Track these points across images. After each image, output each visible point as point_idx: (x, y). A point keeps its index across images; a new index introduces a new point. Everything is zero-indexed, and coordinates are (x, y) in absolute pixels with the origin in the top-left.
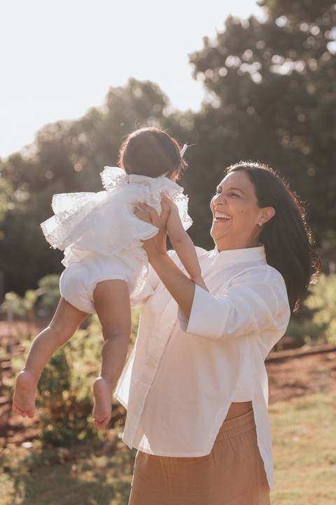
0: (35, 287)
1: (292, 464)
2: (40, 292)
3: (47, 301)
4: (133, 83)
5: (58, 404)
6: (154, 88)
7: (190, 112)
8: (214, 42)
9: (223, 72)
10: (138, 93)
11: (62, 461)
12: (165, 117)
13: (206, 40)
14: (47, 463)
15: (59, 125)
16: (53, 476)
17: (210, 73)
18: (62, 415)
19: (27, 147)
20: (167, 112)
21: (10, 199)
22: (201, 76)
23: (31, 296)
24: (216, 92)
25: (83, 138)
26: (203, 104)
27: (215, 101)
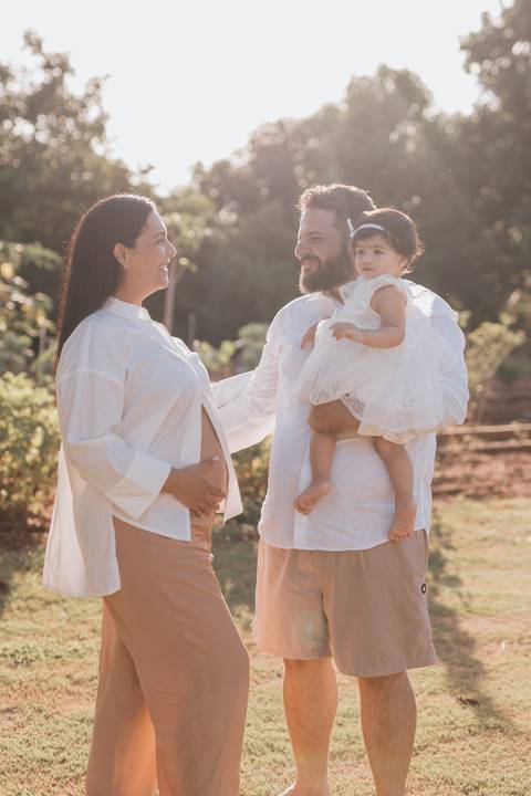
0: (234, 338)
1: (518, 565)
2: (239, 343)
3: (247, 355)
4: (384, 72)
5: (247, 475)
6: (413, 80)
7: (459, 115)
8: (497, 20)
9: (505, 62)
10: (390, 86)
11: (246, 539)
12: (425, 120)
13: (486, 18)
14: (228, 538)
15: (281, 125)
16: (233, 552)
17: (487, 64)
18: (251, 489)
19: (238, 153)
20: (430, 113)
21: (210, 223)
22: (476, 68)
23: (228, 347)
24: (494, 91)
25: (313, 143)
26: (476, 107)
27: (492, 101)
